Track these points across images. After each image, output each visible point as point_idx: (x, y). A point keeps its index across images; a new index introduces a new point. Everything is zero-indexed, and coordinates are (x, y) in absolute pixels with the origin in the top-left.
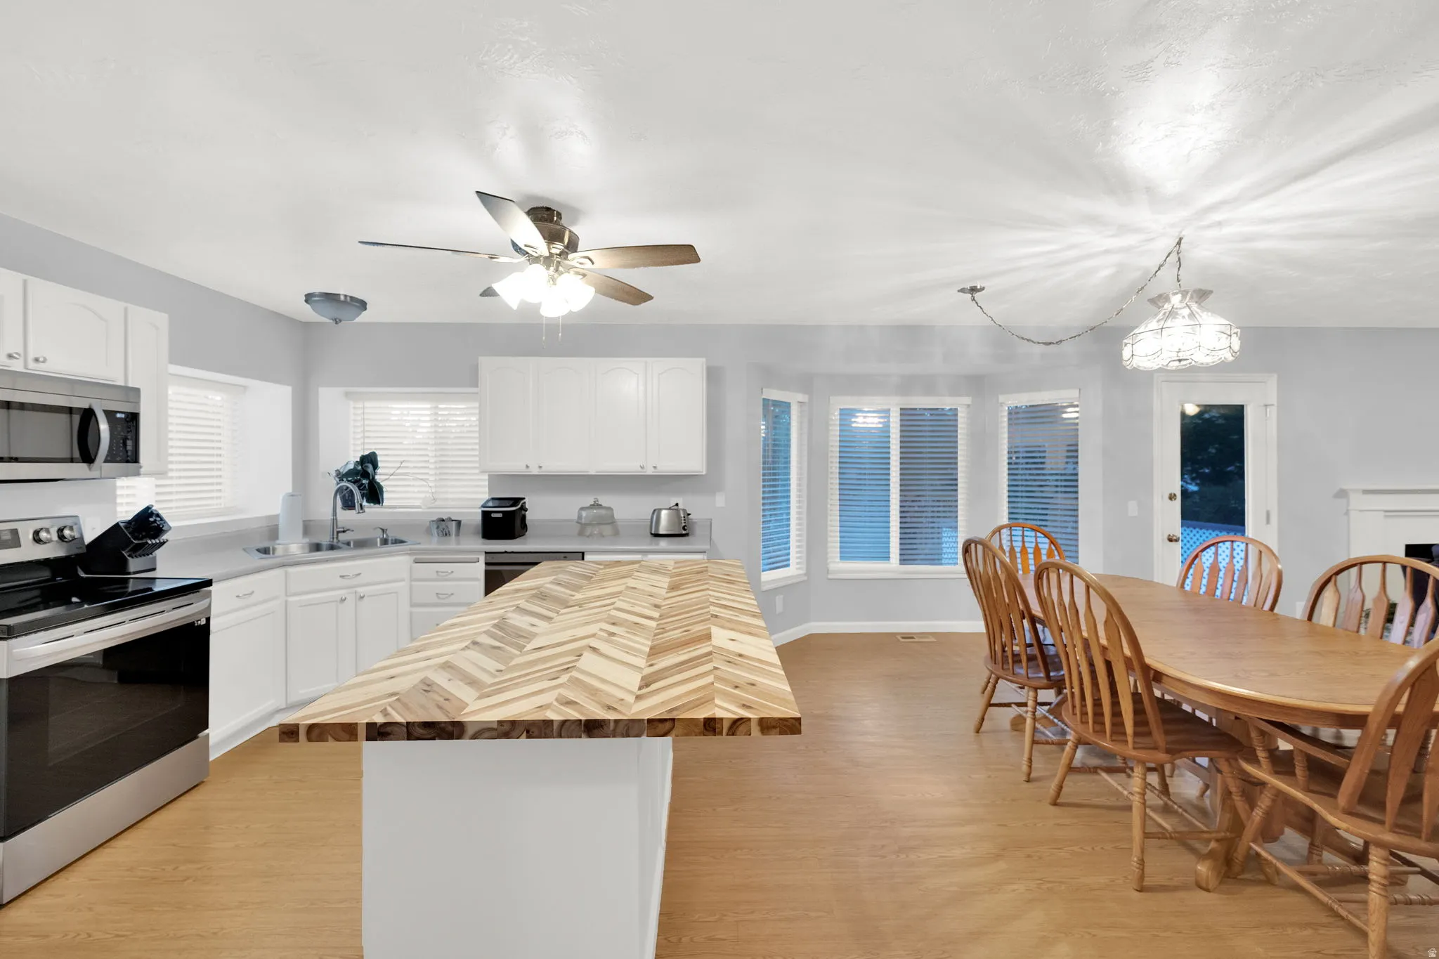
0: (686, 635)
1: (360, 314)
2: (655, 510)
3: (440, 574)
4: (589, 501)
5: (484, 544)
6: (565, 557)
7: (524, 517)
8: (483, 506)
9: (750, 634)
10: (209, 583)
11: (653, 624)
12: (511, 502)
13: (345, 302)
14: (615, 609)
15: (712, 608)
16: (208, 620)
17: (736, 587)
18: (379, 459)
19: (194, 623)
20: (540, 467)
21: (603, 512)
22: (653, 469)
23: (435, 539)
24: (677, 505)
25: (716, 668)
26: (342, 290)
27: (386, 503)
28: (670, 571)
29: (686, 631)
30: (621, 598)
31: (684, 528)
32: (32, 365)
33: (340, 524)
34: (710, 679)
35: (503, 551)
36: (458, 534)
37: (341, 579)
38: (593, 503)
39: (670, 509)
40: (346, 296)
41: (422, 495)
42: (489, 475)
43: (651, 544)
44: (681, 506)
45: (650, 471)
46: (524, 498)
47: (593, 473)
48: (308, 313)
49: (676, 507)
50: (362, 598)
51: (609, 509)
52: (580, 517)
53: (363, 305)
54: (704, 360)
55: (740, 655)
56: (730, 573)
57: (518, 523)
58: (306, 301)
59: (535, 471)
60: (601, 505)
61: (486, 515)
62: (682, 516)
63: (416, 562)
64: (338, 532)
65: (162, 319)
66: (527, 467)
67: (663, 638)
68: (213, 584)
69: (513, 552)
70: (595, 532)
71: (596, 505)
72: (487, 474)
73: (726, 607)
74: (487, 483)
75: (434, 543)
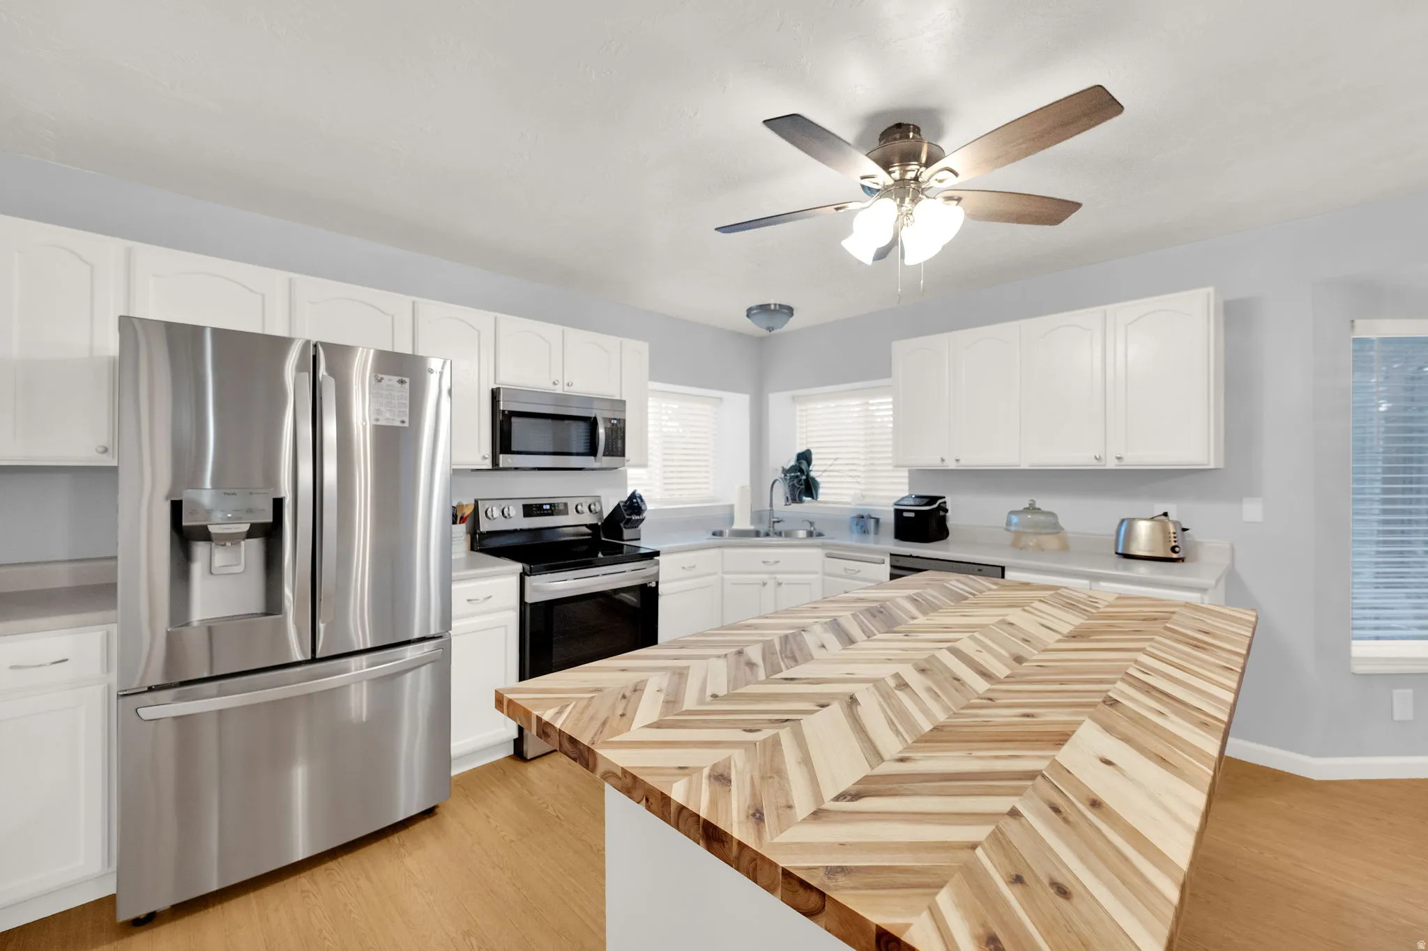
0: (1023, 724)
1: (788, 320)
2: (1123, 521)
3: (849, 572)
4: (1022, 502)
5: (896, 545)
6: (980, 570)
7: (944, 519)
8: (896, 504)
9: (1162, 761)
10: (657, 553)
11: (981, 685)
12: (925, 501)
13: (775, 310)
14: (950, 649)
15: (1120, 685)
16: (657, 583)
17: (1212, 659)
18: (814, 457)
19: (646, 584)
20: (957, 460)
21: (1042, 518)
22: (1116, 461)
23: (855, 536)
24: (1165, 514)
25: (1014, 813)
26: (772, 300)
27: (820, 498)
28: (1096, 608)
29: (1028, 716)
30: (976, 634)
31: (1173, 549)
32: (566, 388)
33: (775, 516)
34: (979, 833)
35: (909, 554)
36: (876, 533)
37: (762, 564)
38: (1028, 506)
39: (1152, 519)
40: (775, 305)
41: (852, 492)
42: (909, 471)
43: (1116, 568)
44: (1172, 516)
45: (1111, 464)
46: (944, 497)
47: (1025, 466)
48: (749, 326)
49: (1163, 518)
50: (780, 584)
51: (1052, 514)
52: (1009, 523)
53: (789, 311)
54: (1211, 289)
55: (1095, 804)
56: (1211, 630)
57: (934, 524)
58: (748, 316)
59: (952, 465)
60: (1039, 509)
61: (898, 513)
62: (1172, 530)
63: (829, 556)
64: (774, 522)
65: (643, 347)
66: (943, 460)
67: (976, 716)
68: (661, 555)
69: (918, 557)
70: (1031, 544)
71: (1032, 509)
72: (907, 469)
73: (1149, 690)
74: (906, 480)
75: (853, 540)
